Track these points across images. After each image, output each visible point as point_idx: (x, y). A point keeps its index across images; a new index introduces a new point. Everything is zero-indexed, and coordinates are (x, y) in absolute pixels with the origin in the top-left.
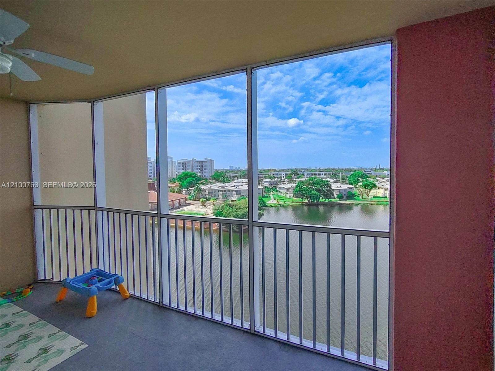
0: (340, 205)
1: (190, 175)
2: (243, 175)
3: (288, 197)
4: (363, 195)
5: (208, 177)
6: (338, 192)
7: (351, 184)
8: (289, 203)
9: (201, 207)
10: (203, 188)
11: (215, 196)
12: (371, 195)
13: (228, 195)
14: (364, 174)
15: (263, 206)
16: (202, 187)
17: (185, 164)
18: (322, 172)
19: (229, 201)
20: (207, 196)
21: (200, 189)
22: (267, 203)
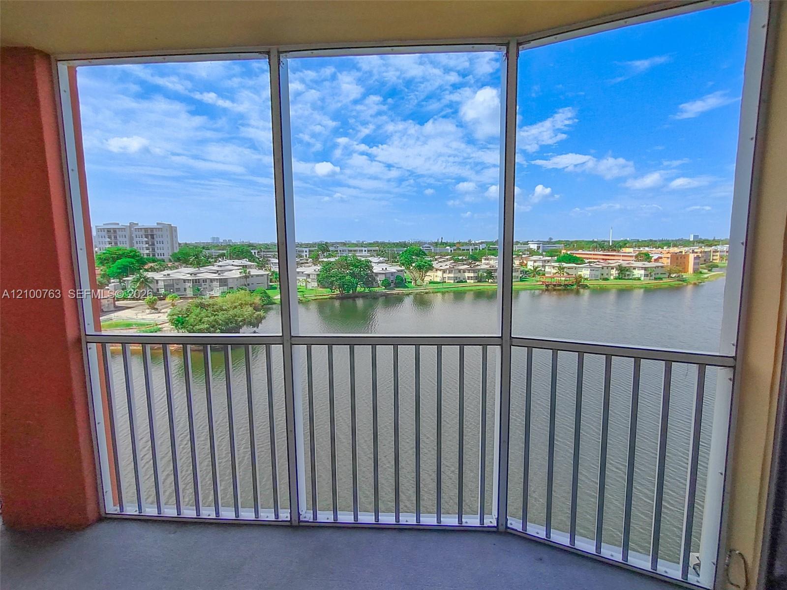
0: (386, 296)
1: (124, 254)
2: (235, 253)
3: (309, 287)
4: (416, 281)
5: (166, 257)
6: (383, 278)
7: (403, 264)
8: (310, 296)
9: (148, 311)
10: (153, 278)
11: (178, 290)
12: (427, 279)
13: (204, 288)
14: (421, 250)
15: (268, 304)
16: (150, 275)
17: (115, 231)
18: (364, 247)
19: (206, 299)
20: (162, 291)
21: (146, 279)
22: (275, 298)
